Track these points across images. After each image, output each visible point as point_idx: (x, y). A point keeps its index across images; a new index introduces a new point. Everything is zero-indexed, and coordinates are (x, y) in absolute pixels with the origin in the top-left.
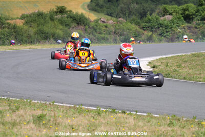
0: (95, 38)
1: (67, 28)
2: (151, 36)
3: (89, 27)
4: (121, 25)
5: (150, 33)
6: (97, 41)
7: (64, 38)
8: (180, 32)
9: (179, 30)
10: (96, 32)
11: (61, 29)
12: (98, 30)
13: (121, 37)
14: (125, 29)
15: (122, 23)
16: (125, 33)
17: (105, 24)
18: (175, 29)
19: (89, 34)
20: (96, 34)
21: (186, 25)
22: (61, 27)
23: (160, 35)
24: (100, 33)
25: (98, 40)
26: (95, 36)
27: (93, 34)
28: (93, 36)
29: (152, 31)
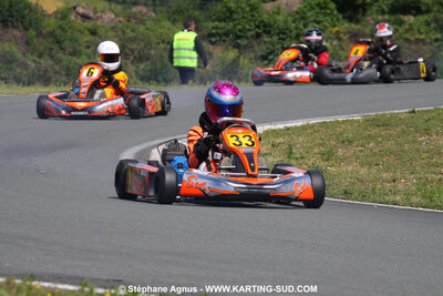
0: (57, 68)
2: (235, 62)
3: (40, 34)
4: (142, 28)
5: (232, 54)
6: (64, 78)
10: (62, 49)
12: (67, 44)
13: (142, 66)
14: (153, 39)
15: (142, 23)
16: (153, 52)
17: (89, 24)
19: (40, 56)
20: (61, 55)
21: (345, 27)
23: (264, 58)
24: (75, 53)
25: (67, 75)
26: (58, 62)
27: (51, 57)
28: (50, 62)
29: (237, 46)
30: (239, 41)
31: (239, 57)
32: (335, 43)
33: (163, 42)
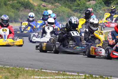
0: (38, 18)
1: (17, 11)
3: (34, 10)
4: (58, 9)
5: (79, 15)
7: (15, 19)
8: (101, 13)
9: (101, 12)
10: (39, 14)
11: (12, 12)
14: (60, 11)
15: (58, 7)
16: (60, 14)
17: (45, 8)
18: (98, 11)
21: (106, 8)
22: (13, 10)
29: (81, 13)
30: (81, 12)
31: (81, 15)
32: (104, 12)
33: (63, 12)
